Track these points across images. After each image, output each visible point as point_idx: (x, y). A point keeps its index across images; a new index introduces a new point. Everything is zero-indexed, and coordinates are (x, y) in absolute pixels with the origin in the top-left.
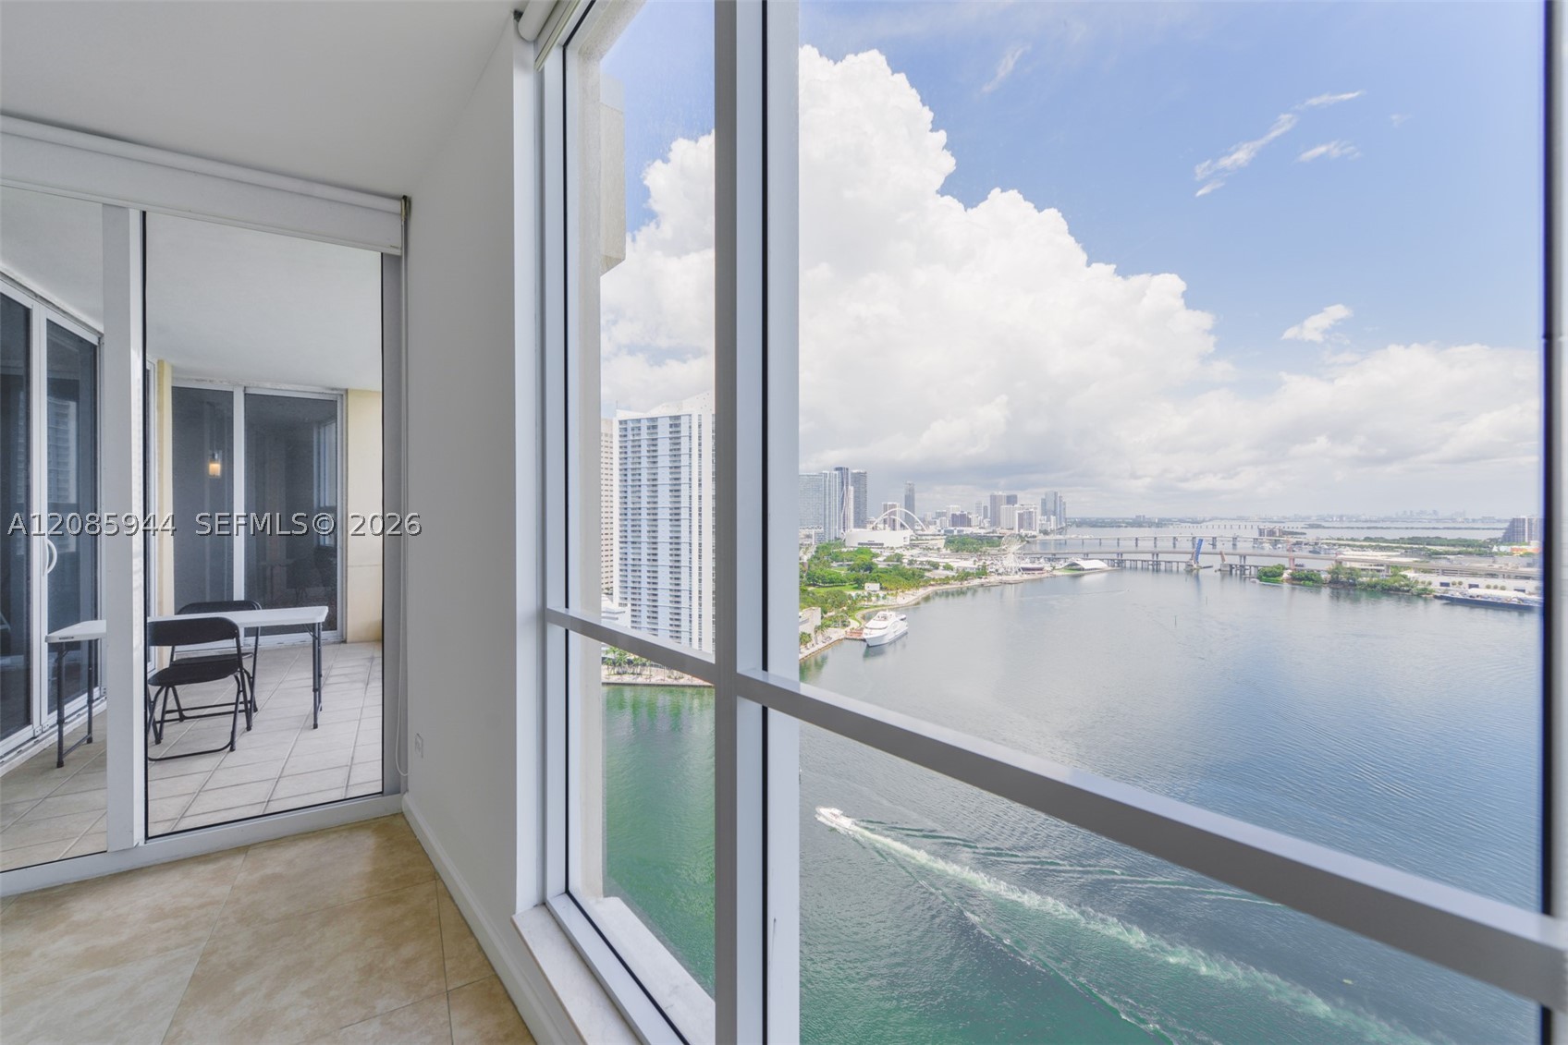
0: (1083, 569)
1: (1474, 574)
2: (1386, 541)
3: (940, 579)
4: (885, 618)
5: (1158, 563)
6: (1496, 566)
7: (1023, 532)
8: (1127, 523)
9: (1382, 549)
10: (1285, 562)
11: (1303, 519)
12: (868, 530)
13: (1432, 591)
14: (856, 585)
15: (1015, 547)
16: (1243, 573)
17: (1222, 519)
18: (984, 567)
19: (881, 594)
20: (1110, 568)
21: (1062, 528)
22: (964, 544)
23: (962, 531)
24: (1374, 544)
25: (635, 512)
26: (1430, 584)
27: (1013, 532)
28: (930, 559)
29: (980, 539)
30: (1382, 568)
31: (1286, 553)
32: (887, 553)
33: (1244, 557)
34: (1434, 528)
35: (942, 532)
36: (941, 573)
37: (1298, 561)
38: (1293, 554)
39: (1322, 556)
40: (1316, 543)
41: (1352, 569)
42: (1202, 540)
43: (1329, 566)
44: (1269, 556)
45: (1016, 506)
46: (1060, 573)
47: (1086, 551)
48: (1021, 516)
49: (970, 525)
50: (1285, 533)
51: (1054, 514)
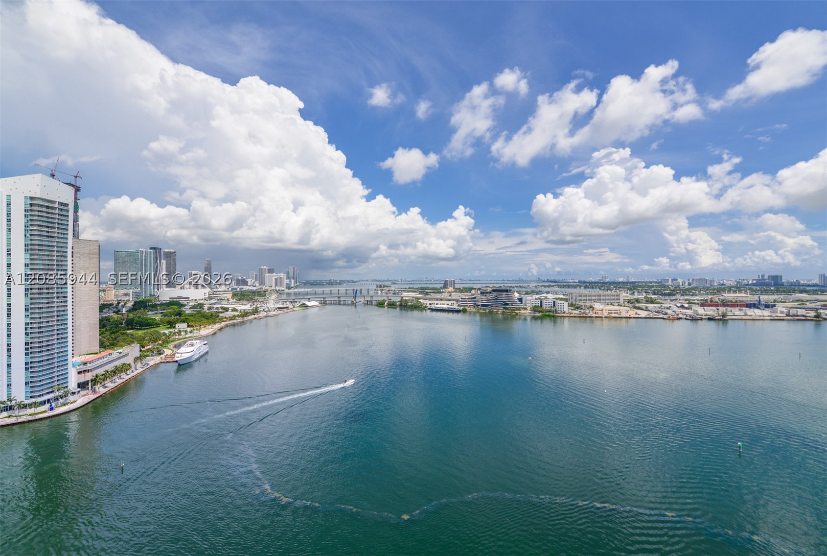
0: (308, 306)
1: (437, 300)
2: (414, 289)
3: (230, 317)
4: (191, 345)
5: (340, 301)
6: (442, 297)
7: (277, 288)
8: (327, 283)
9: (414, 292)
10: (385, 298)
11: (390, 281)
12: (177, 289)
13: (427, 307)
14: (169, 326)
15: (274, 296)
16: (372, 304)
17: (363, 281)
18: (257, 308)
19: (189, 330)
20: (320, 305)
21: (297, 286)
22: (244, 296)
23: (243, 288)
24: (411, 290)
26: (427, 304)
27: (272, 288)
28: (222, 306)
29: (253, 292)
30: (414, 299)
31: (385, 295)
32: (192, 304)
33: (372, 297)
34: (427, 284)
35: (230, 289)
36: (230, 314)
37: (389, 298)
38: (388, 295)
39: (397, 295)
40: (395, 290)
41: (406, 300)
42: (357, 290)
43: (399, 299)
44: (380, 297)
45: (274, 274)
46: (298, 309)
47: (309, 297)
48: (276, 280)
49: (247, 285)
50: (384, 286)
51: (293, 279)
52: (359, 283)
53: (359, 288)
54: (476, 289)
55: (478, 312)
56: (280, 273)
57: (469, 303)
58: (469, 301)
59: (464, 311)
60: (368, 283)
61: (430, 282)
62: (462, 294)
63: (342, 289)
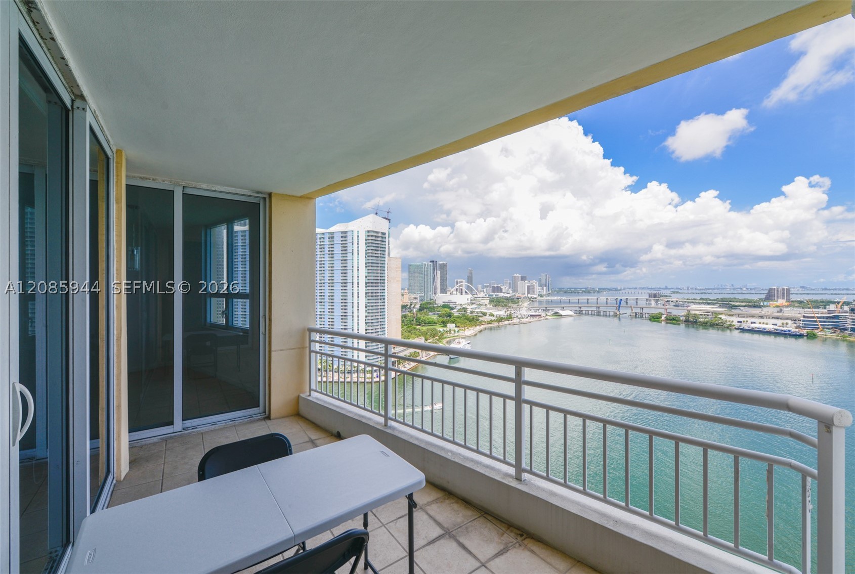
0: (562, 316)
1: (753, 317)
2: (710, 300)
3: (488, 321)
4: (459, 343)
5: (599, 312)
6: (763, 313)
7: (530, 296)
8: (583, 291)
9: (709, 304)
10: (662, 311)
12: (448, 294)
13: (734, 325)
14: (443, 325)
15: (526, 304)
16: (642, 317)
18: (510, 314)
19: (457, 329)
20: (575, 315)
21: (550, 294)
22: (499, 302)
23: (498, 295)
24: (705, 301)
25: (321, 285)
26: (732, 322)
27: (524, 296)
28: (482, 310)
29: (507, 299)
30: (710, 314)
31: (662, 307)
32: (459, 307)
33: (642, 308)
34: (732, 293)
35: (487, 295)
36: (487, 318)
37: (668, 311)
38: (666, 307)
39: (680, 308)
40: (677, 301)
41: (695, 314)
42: (621, 300)
43: (684, 313)
44: (654, 308)
45: (526, 282)
46: (550, 318)
47: (563, 306)
48: (528, 287)
49: (502, 292)
50: (660, 296)
51: (546, 286)
52: (624, 291)
53: (624, 298)
54: (838, 303)
55: (844, 340)
56: (532, 280)
57: (821, 325)
58: (820, 322)
59: (811, 337)
60: (637, 291)
61: (740, 292)
62: (806, 310)
63: (602, 298)
